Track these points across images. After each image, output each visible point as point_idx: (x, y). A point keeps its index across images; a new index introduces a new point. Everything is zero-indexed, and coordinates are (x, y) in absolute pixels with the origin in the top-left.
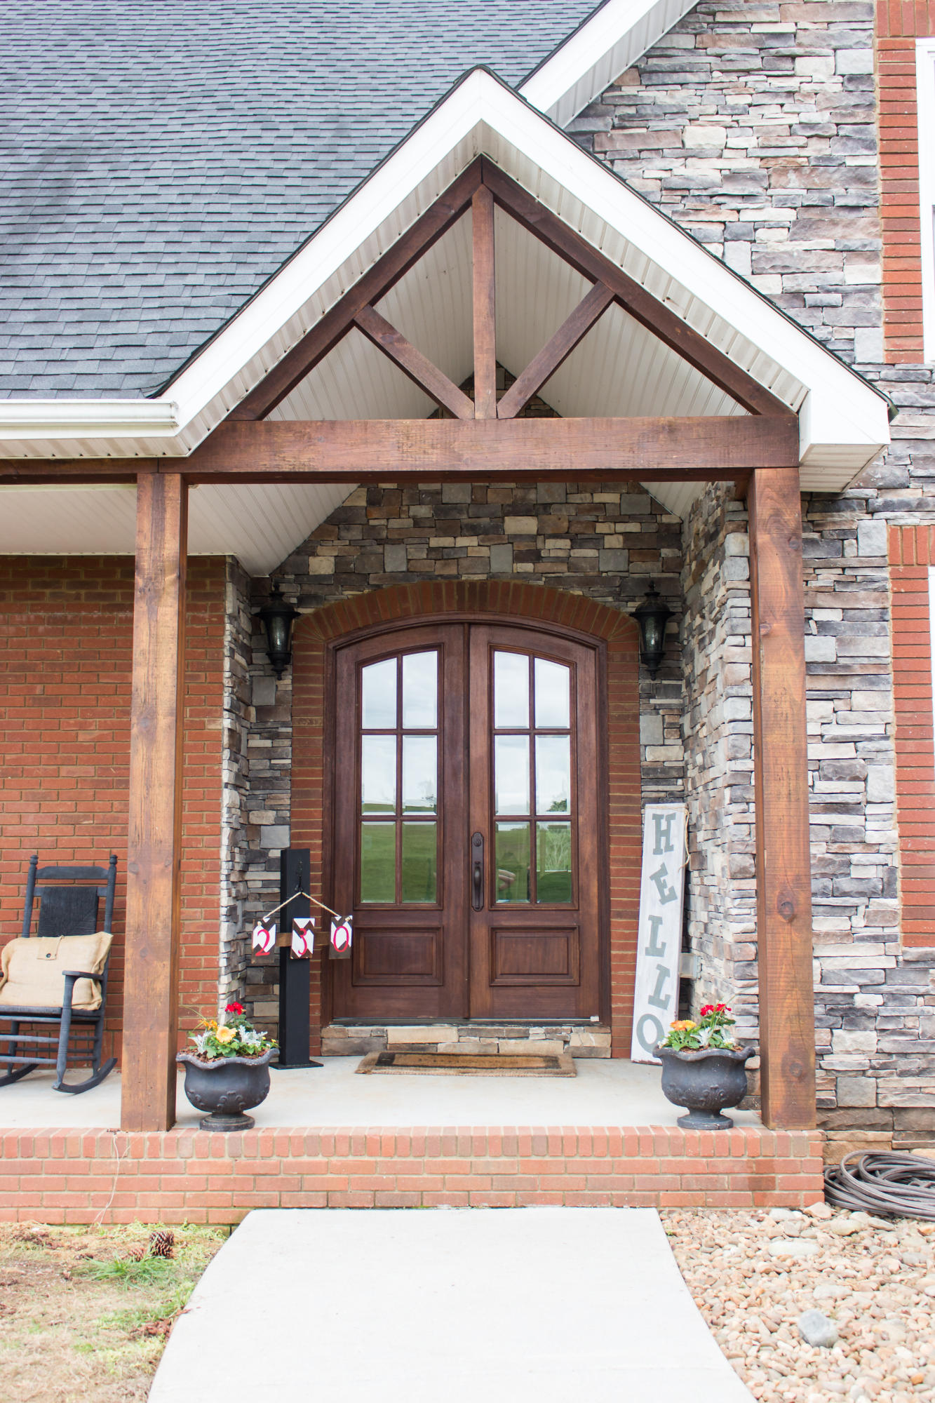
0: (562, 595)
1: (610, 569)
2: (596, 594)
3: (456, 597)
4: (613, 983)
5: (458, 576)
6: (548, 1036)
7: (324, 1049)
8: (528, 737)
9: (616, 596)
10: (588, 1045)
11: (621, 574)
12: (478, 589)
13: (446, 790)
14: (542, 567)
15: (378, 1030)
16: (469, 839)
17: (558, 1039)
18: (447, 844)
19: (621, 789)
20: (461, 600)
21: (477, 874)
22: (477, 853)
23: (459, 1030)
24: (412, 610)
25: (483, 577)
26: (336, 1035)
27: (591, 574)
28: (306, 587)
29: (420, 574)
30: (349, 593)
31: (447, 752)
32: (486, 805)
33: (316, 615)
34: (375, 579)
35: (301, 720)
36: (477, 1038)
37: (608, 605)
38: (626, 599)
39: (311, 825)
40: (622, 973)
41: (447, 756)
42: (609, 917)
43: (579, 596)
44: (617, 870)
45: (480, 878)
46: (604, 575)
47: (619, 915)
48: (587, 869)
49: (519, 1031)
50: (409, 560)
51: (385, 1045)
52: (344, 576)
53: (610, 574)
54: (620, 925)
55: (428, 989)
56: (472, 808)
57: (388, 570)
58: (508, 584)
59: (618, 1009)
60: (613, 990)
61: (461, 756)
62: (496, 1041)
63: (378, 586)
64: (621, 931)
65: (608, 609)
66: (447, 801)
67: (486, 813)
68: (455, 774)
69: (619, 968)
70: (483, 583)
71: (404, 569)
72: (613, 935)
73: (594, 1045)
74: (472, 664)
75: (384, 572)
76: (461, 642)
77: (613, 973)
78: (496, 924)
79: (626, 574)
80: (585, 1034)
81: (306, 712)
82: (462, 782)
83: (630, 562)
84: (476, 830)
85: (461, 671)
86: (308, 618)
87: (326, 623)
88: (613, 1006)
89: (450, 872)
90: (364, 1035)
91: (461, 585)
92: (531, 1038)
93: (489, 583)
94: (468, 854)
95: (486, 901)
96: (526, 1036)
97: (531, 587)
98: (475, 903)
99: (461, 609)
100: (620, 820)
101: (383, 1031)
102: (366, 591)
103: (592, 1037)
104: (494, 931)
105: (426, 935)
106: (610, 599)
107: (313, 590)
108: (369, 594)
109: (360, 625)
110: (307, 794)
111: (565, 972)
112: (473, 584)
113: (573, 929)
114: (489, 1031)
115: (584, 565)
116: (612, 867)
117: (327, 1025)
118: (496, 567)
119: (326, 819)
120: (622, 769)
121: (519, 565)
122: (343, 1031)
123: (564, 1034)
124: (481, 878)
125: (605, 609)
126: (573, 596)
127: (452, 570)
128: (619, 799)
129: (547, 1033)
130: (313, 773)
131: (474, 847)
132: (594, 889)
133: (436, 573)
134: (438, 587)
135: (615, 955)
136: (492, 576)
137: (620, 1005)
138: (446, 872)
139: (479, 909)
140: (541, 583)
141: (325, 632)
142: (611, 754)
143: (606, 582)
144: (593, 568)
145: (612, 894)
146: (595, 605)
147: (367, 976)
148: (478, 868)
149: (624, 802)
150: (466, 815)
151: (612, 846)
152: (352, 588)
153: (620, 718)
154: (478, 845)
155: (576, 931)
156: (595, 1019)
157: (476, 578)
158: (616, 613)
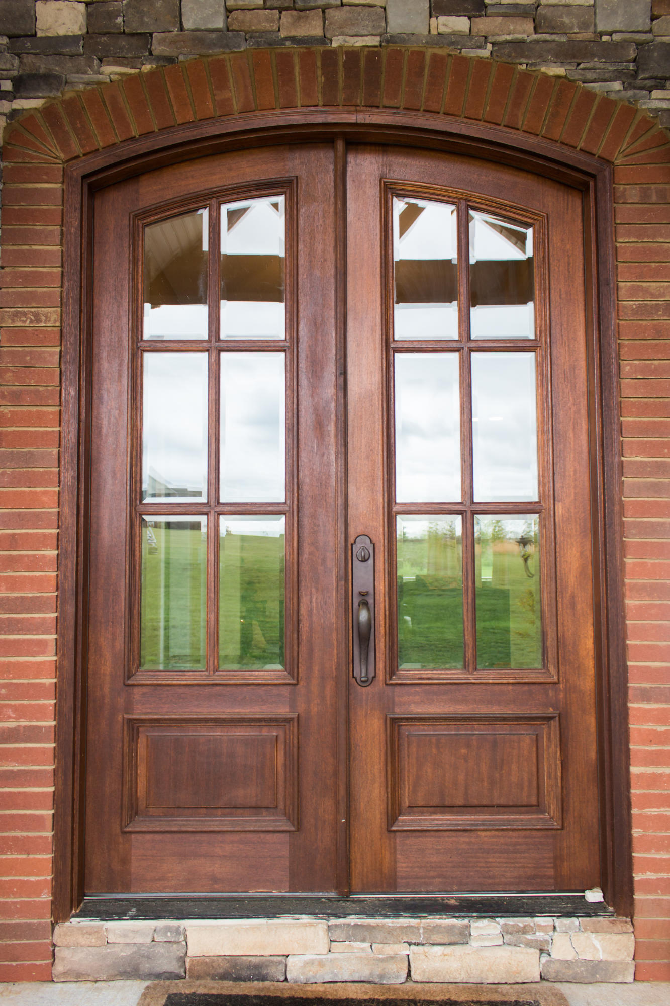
0: (526, 76)
1: (618, 27)
2: (590, 76)
3: (322, 79)
4: (636, 832)
5: (324, 40)
6: (507, 938)
7: (59, 968)
8: (455, 356)
9: (630, 79)
10: (588, 957)
11: (638, 37)
12: (363, 63)
13: (303, 455)
14: (484, 25)
15: (168, 929)
16: (348, 547)
17: (529, 944)
18: (305, 556)
19: (644, 449)
20: (331, 83)
21: (364, 615)
22: (362, 575)
23: (329, 928)
24: (236, 106)
25: (374, 41)
26: (83, 940)
27: (580, 37)
28: (28, 60)
29: (250, 35)
30: (111, 71)
31: (304, 381)
32: (380, 484)
33: (48, 112)
34: (162, 42)
35: (16, 315)
36: (366, 945)
37: (613, 96)
38: (648, 83)
39: (36, 520)
40: (653, 811)
41: (304, 392)
42: (625, 700)
43: (558, 77)
44: (640, 607)
45: (369, 620)
46: (605, 38)
47: (646, 695)
48: (573, 605)
49: (450, 929)
50: (229, 11)
51: (182, 960)
52: (104, 39)
53: (616, 37)
54: (647, 716)
55: (269, 837)
56: (352, 488)
57: (188, 24)
58: (421, 54)
59: (647, 882)
60: (636, 844)
61: (329, 391)
62: (404, 950)
63: (171, 60)
64: (650, 727)
65: (614, 103)
66: (305, 474)
67: (380, 499)
68: (319, 425)
69: (649, 801)
70: (373, 54)
71: (219, 23)
72: (633, 736)
73: (601, 956)
74: (350, 217)
75: (182, 28)
76: (331, 175)
77: (635, 811)
78: (399, 712)
79: (649, 36)
80: (583, 936)
81: (27, 299)
82: (333, 440)
83: (653, 18)
84: (360, 529)
85: (330, 231)
86: (32, 117)
87: (68, 128)
88: (637, 877)
89: (310, 612)
90: (139, 940)
91: (330, 57)
92: (474, 943)
93: (384, 53)
94: (347, 576)
95: (381, 665)
96: (463, 938)
97: (465, 60)
98: (359, 671)
99: (330, 103)
100: (644, 509)
101: (177, 931)
102: (146, 68)
103: (596, 940)
104: (394, 724)
105: (265, 732)
106: (617, 85)
107: (43, 65)
108: (152, 73)
109: (135, 133)
110: (29, 459)
111: (534, 801)
112: (353, 55)
113: (549, 719)
114: (390, 931)
115: (566, 20)
116: (628, 602)
117: (66, 918)
118: (397, 23)
119: (66, 510)
120: (645, 410)
121: (442, 19)
122: (96, 932)
123: (540, 935)
124: (371, 624)
125: (607, 103)
126: (546, 77)
127: (313, 28)
128: (642, 469)
129: (505, 931)
130: (40, 419)
131: (356, 563)
132: (588, 644)
133: (283, 34)
134: (285, 62)
135: (640, 776)
136: (390, 40)
137: (650, 875)
138: (303, 611)
139: (368, 682)
140: (485, 53)
141: (64, 144)
142: (625, 382)
143: (611, 51)
144: (584, 26)
145: (630, 653)
146: (589, 96)
147: (152, 811)
148: (365, 604)
149: (650, 475)
150: (341, 501)
151: (629, 561)
152: (119, 60)
153: (642, 310)
154: (364, 560)
155: (554, 724)
156: (594, 896)
157: (359, 42)
158: (630, 111)
